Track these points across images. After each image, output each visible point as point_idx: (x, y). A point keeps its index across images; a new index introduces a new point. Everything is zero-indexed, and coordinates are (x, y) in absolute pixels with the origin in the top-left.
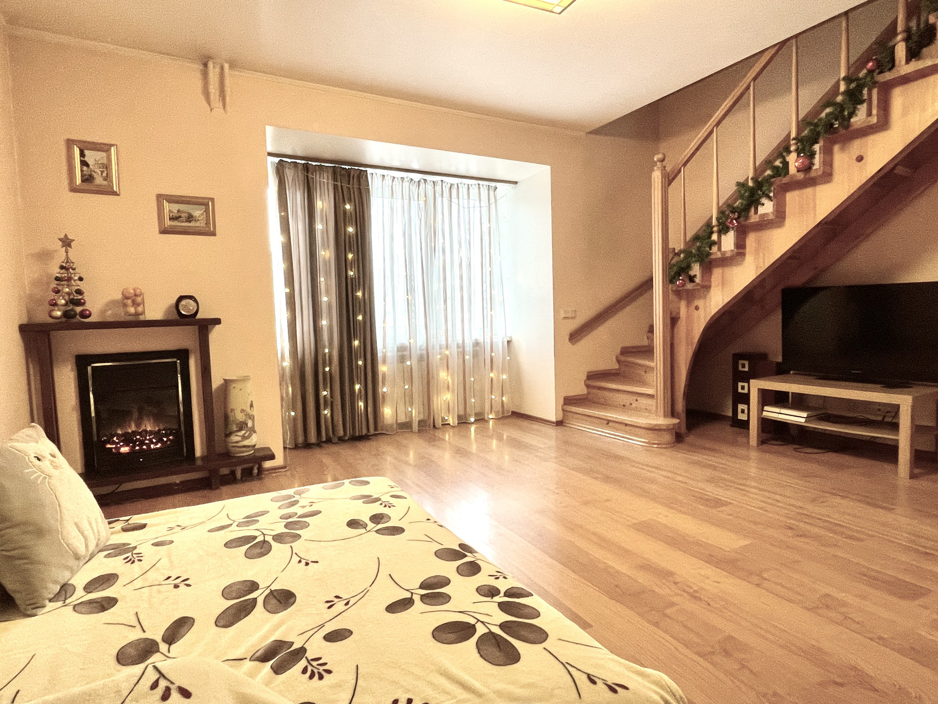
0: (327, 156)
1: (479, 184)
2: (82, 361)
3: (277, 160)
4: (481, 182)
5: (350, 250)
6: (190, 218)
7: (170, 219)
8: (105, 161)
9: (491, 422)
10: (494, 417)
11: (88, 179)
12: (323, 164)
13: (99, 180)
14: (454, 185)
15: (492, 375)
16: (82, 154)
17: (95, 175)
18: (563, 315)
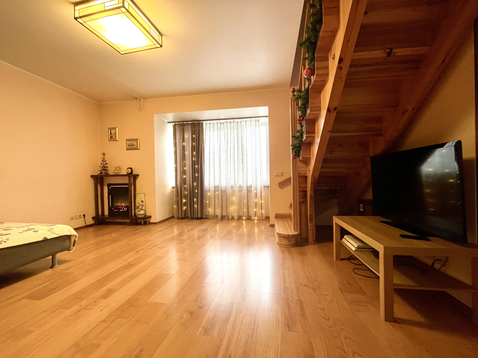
0: (189, 120)
1: (251, 120)
2: (109, 185)
3: (174, 124)
4: (251, 119)
5: (195, 151)
6: (133, 145)
7: (128, 146)
8: (115, 132)
9: (256, 221)
10: (257, 219)
11: (111, 137)
12: (188, 123)
13: (114, 137)
14: (239, 122)
15: (256, 200)
16: (111, 131)
17: (113, 136)
18: (274, 175)
